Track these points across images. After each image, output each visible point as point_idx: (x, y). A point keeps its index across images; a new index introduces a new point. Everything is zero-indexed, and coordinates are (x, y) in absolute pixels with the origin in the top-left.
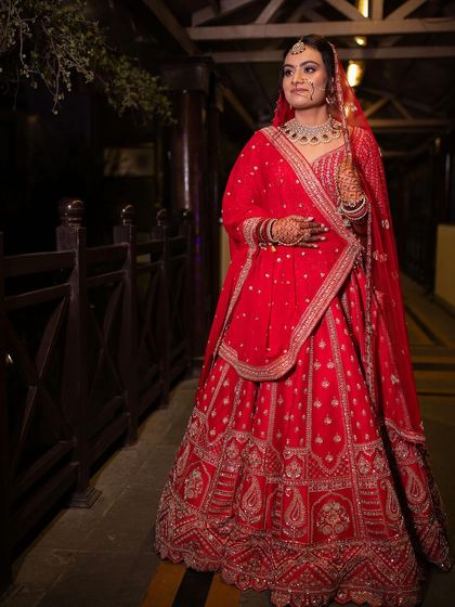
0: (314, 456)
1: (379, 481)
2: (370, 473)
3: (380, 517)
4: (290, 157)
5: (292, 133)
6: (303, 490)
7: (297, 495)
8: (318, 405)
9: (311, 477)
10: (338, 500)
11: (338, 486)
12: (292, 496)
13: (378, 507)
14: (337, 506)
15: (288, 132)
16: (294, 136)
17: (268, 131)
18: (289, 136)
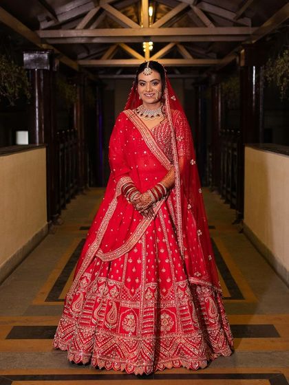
1: (188, 301)
2: (183, 298)
3: (190, 320)
4: (139, 126)
5: (140, 113)
8: (131, 261)
13: (187, 315)
15: (138, 113)
16: (142, 115)
17: (127, 112)
18: (139, 115)
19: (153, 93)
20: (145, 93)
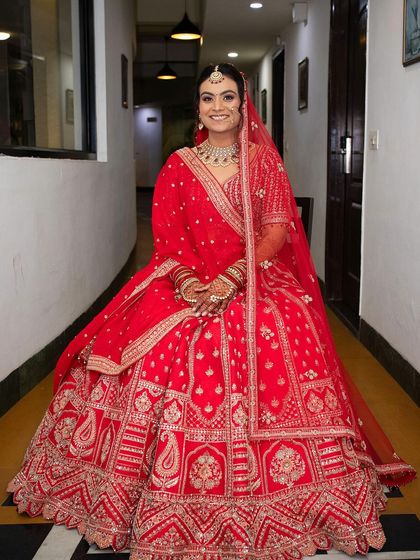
0: (192, 405)
4: (201, 176)
5: (205, 155)
6: (179, 436)
7: (173, 441)
9: (188, 425)
10: (212, 453)
11: (214, 439)
12: (167, 440)
14: (211, 460)
15: (202, 154)
16: (208, 157)
17: (183, 152)
18: (203, 158)
19: (225, 112)
20: (211, 113)
